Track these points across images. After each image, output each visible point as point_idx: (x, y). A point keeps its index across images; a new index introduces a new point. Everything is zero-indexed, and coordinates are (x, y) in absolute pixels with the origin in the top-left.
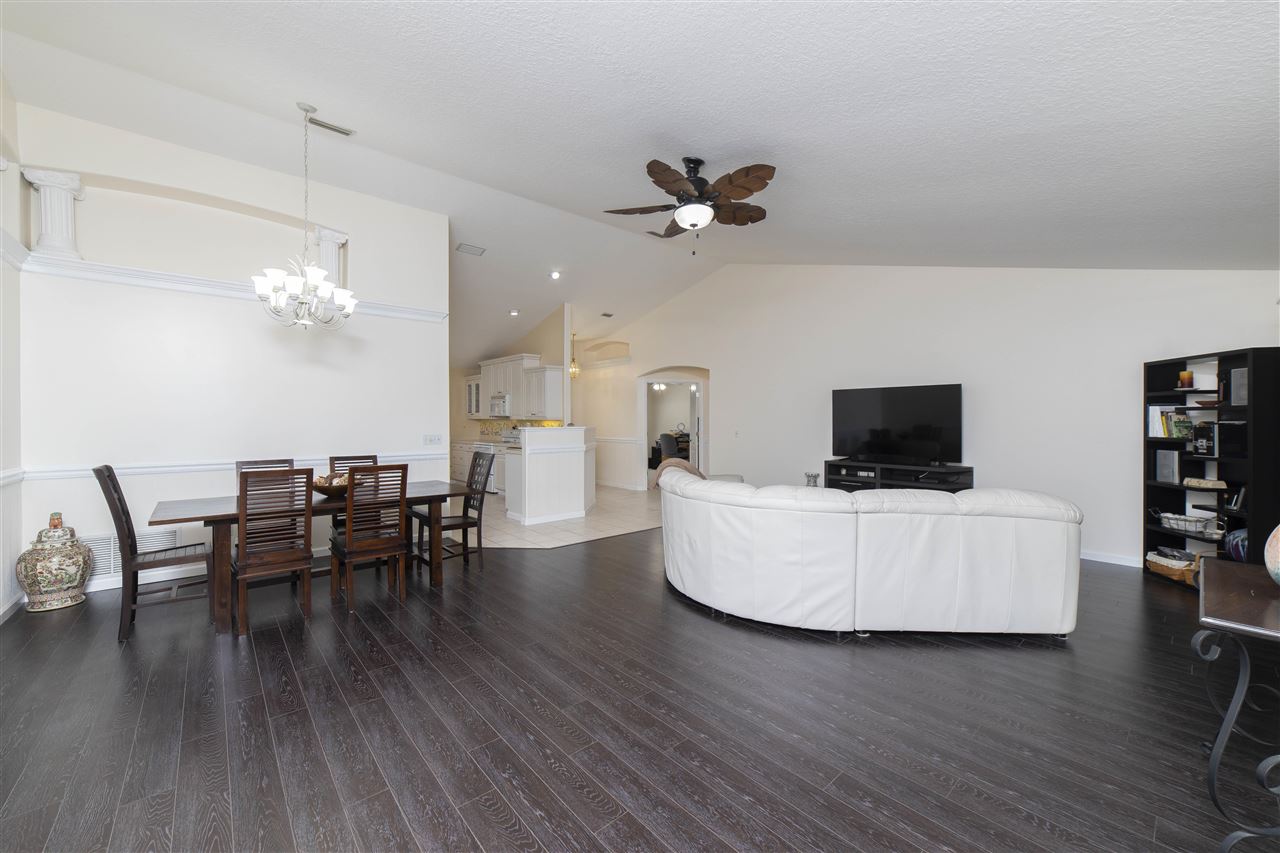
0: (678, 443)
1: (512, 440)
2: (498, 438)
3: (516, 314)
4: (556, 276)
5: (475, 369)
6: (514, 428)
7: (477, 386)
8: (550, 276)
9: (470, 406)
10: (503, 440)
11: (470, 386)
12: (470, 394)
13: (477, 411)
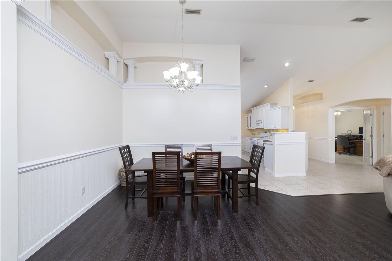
0: (349, 139)
1: (265, 137)
2: (258, 136)
3: (266, 87)
4: (287, 65)
5: (249, 111)
6: (265, 132)
7: (250, 117)
8: (284, 65)
9: (248, 125)
10: (261, 137)
11: (248, 117)
12: (248, 120)
13: (251, 126)
